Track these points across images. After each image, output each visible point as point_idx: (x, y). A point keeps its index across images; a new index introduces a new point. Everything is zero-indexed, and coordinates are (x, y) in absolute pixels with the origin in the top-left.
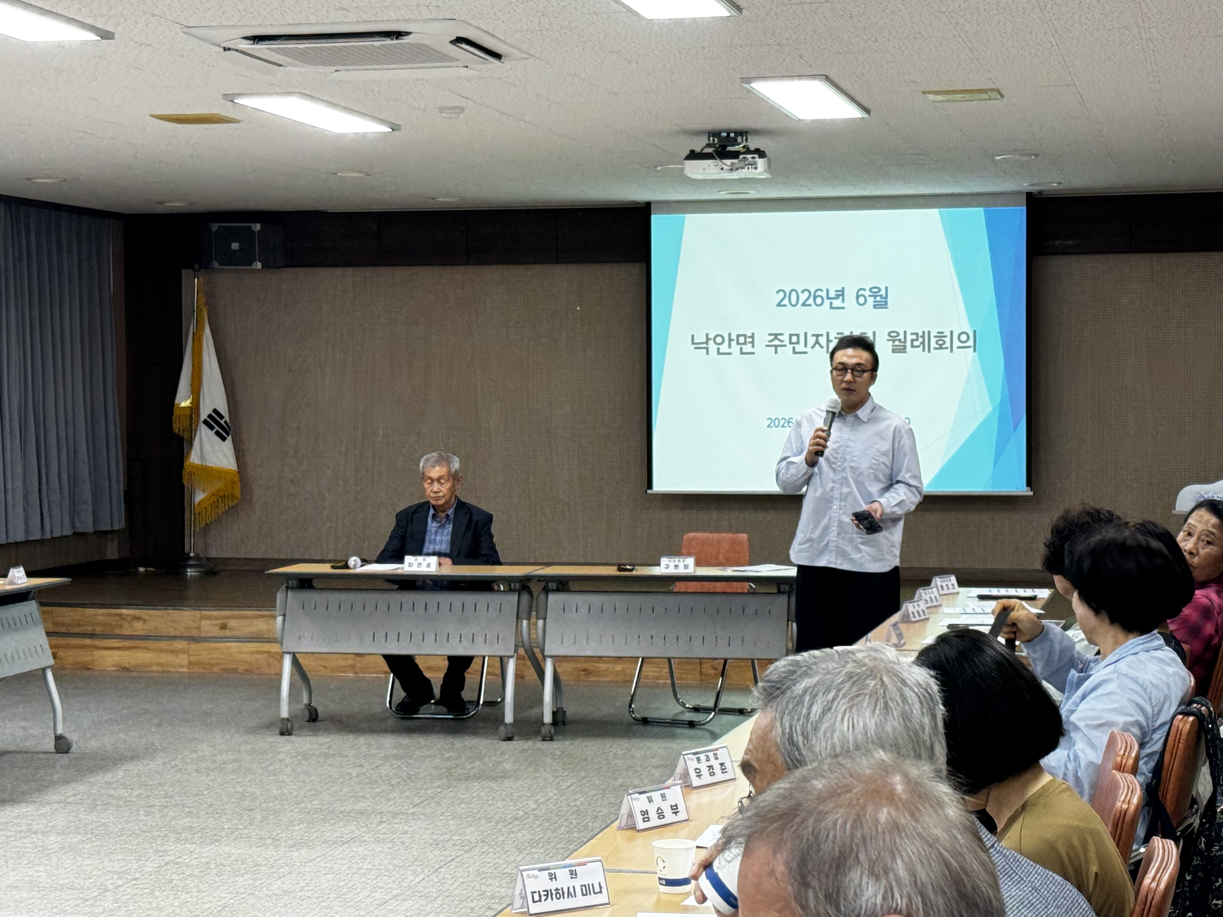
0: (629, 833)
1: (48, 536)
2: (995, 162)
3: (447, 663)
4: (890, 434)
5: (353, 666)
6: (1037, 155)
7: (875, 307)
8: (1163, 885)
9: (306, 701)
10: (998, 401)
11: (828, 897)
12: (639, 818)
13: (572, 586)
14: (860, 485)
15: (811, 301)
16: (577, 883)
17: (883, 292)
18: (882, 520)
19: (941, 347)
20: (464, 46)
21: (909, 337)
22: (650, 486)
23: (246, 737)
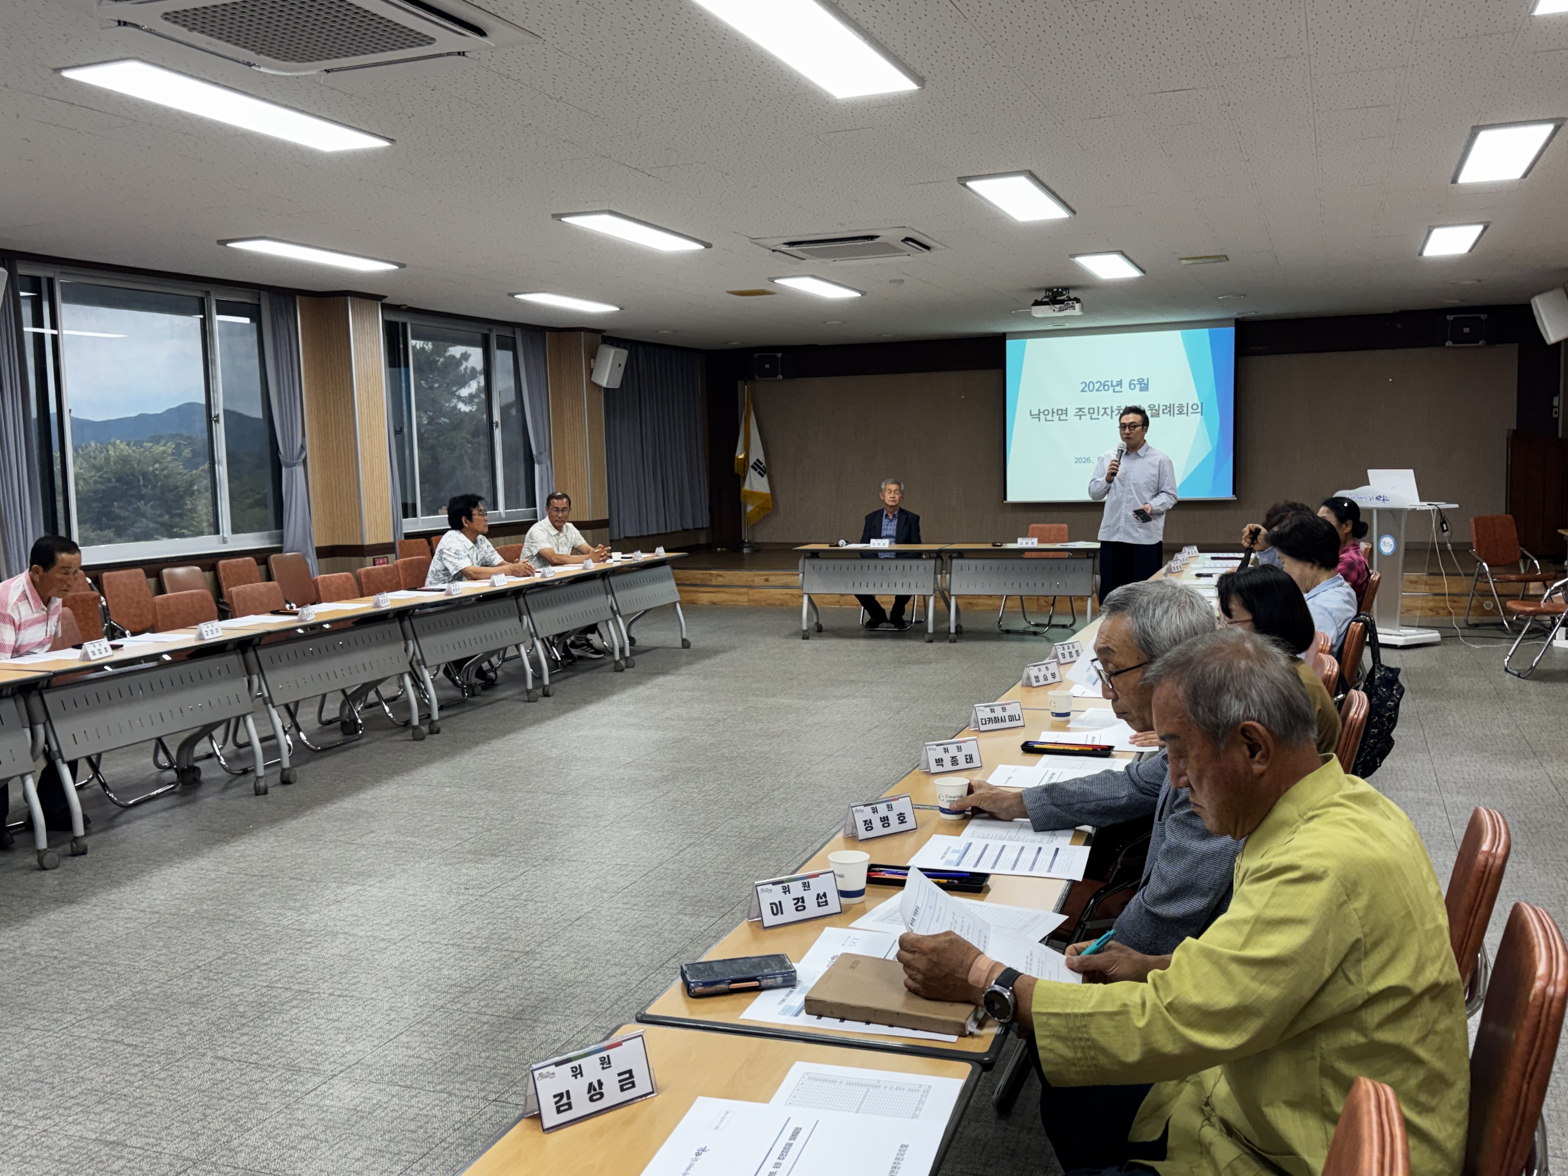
0: (1028, 689)
1: (669, 531)
2: (1219, 300)
3: (893, 600)
4: (1157, 463)
5: (838, 602)
6: (1244, 295)
7: (1141, 390)
8: (1361, 716)
9: (815, 621)
10: (1215, 443)
11: (1211, 710)
12: (1033, 680)
13: (965, 555)
14: (1139, 493)
15: (1101, 388)
16: (1006, 714)
17: (1144, 382)
18: (1151, 514)
19: (1181, 413)
20: (910, 243)
21: (1162, 408)
22: (1005, 498)
23: (784, 640)
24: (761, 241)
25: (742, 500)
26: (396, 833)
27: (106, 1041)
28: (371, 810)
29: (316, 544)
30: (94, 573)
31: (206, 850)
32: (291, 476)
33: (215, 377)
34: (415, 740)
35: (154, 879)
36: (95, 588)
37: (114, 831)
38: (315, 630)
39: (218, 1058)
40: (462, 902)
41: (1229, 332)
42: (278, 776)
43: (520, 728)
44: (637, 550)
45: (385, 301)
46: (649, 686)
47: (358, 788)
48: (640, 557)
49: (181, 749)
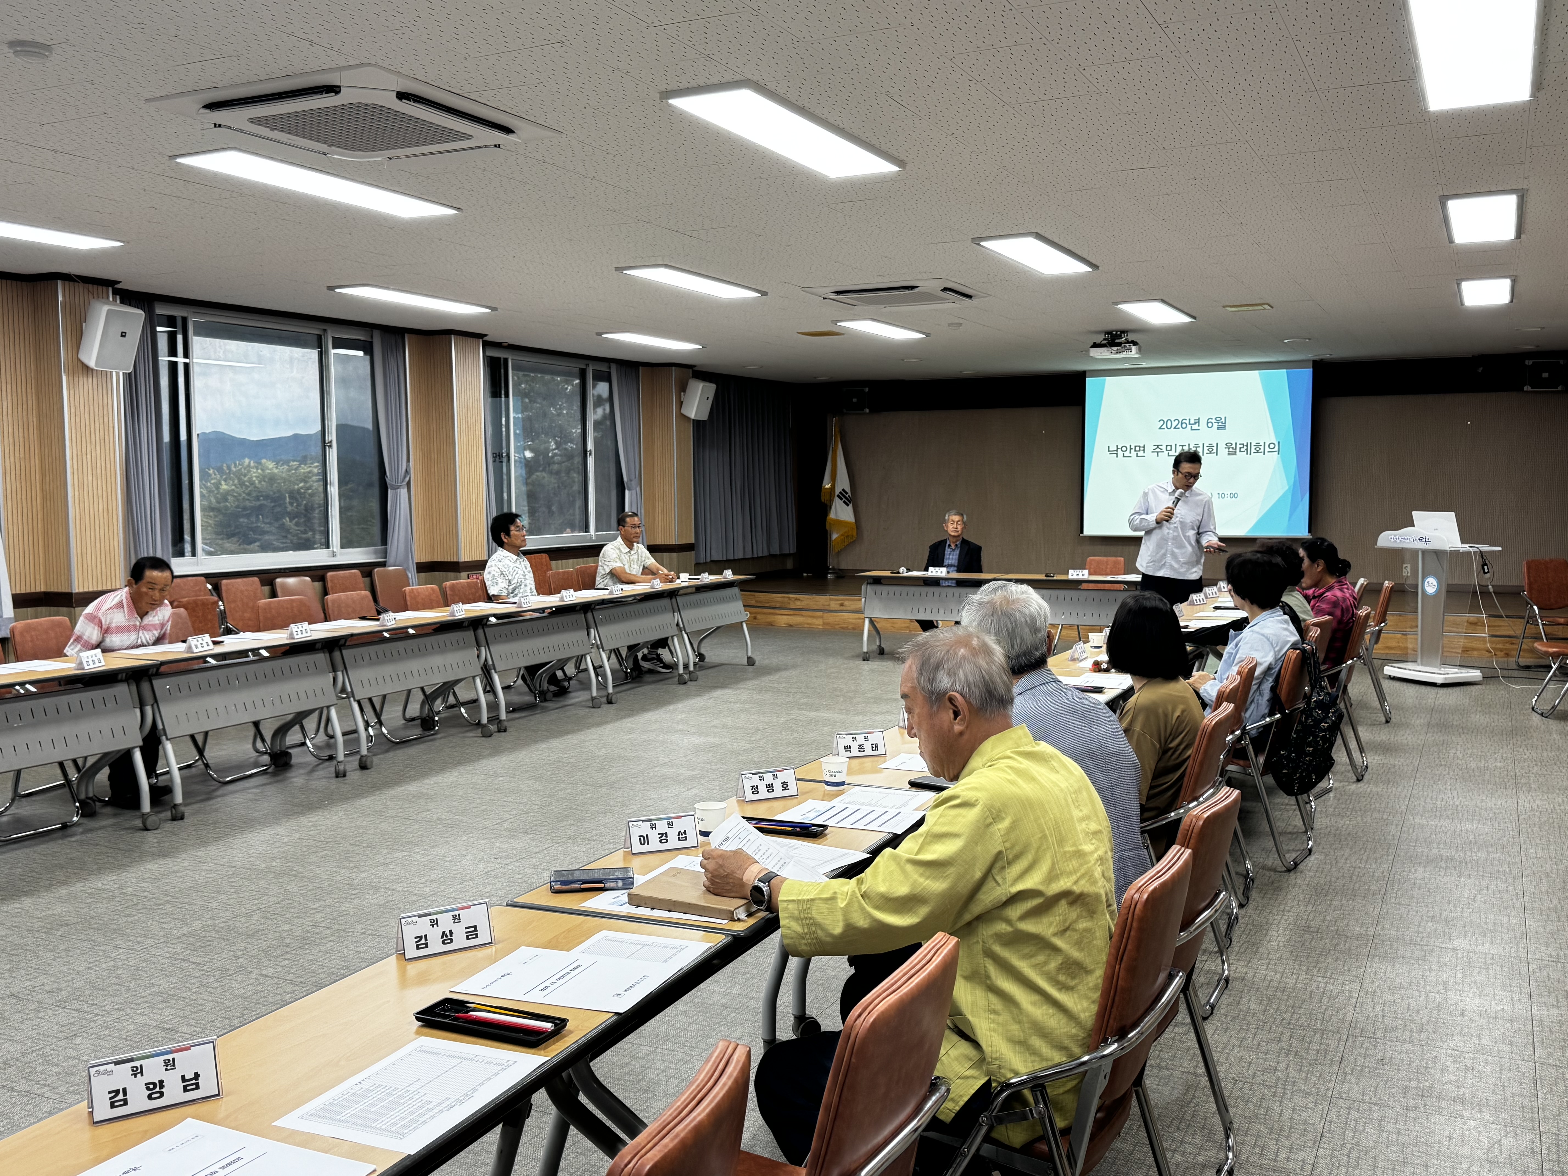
2: (1285, 343)
6: (1312, 339)
7: (1218, 429)
9: (878, 644)
10: (1292, 483)
15: (1179, 426)
17: (1223, 420)
19: (1258, 452)
20: (949, 292)
21: (1238, 446)
22: (1082, 532)
23: (846, 661)
24: (813, 290)
25: (827, 528)
26: (448, 812)
27: (176, 959)
28: (431, 792)
29: (417, 560)
30: (214, 580)
31: (284, 820)
32: (396, 496)
33: (329, 407)
34: (483, 736)
35: (236, 841)
36: (214, 594)
37: (211, 802)
38: (400, 634)
39: (262, 975)
40: (489, 869)
41: (1307, 374)
42: (357, 763)
43: (578, 730)
44: (704, 572)
45: (485, 338)
46: (705, 698)
47: (424, 775)
48: (707, 578)
49: (275, 735)
